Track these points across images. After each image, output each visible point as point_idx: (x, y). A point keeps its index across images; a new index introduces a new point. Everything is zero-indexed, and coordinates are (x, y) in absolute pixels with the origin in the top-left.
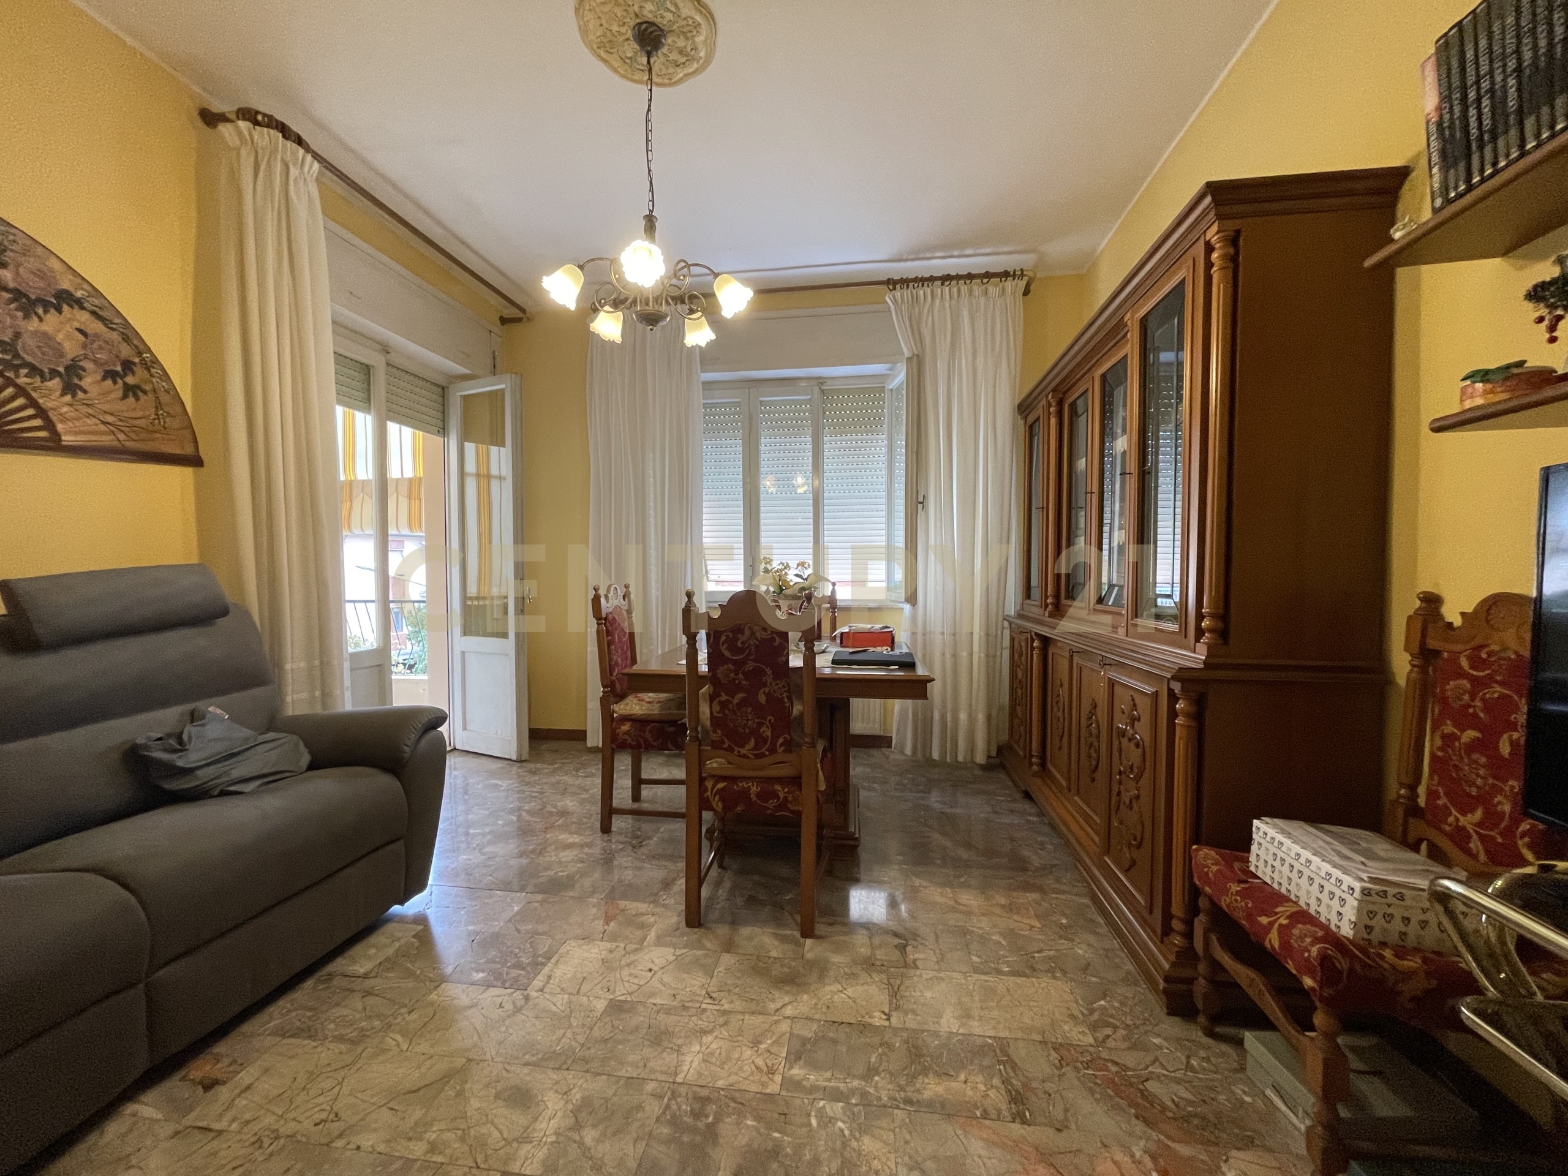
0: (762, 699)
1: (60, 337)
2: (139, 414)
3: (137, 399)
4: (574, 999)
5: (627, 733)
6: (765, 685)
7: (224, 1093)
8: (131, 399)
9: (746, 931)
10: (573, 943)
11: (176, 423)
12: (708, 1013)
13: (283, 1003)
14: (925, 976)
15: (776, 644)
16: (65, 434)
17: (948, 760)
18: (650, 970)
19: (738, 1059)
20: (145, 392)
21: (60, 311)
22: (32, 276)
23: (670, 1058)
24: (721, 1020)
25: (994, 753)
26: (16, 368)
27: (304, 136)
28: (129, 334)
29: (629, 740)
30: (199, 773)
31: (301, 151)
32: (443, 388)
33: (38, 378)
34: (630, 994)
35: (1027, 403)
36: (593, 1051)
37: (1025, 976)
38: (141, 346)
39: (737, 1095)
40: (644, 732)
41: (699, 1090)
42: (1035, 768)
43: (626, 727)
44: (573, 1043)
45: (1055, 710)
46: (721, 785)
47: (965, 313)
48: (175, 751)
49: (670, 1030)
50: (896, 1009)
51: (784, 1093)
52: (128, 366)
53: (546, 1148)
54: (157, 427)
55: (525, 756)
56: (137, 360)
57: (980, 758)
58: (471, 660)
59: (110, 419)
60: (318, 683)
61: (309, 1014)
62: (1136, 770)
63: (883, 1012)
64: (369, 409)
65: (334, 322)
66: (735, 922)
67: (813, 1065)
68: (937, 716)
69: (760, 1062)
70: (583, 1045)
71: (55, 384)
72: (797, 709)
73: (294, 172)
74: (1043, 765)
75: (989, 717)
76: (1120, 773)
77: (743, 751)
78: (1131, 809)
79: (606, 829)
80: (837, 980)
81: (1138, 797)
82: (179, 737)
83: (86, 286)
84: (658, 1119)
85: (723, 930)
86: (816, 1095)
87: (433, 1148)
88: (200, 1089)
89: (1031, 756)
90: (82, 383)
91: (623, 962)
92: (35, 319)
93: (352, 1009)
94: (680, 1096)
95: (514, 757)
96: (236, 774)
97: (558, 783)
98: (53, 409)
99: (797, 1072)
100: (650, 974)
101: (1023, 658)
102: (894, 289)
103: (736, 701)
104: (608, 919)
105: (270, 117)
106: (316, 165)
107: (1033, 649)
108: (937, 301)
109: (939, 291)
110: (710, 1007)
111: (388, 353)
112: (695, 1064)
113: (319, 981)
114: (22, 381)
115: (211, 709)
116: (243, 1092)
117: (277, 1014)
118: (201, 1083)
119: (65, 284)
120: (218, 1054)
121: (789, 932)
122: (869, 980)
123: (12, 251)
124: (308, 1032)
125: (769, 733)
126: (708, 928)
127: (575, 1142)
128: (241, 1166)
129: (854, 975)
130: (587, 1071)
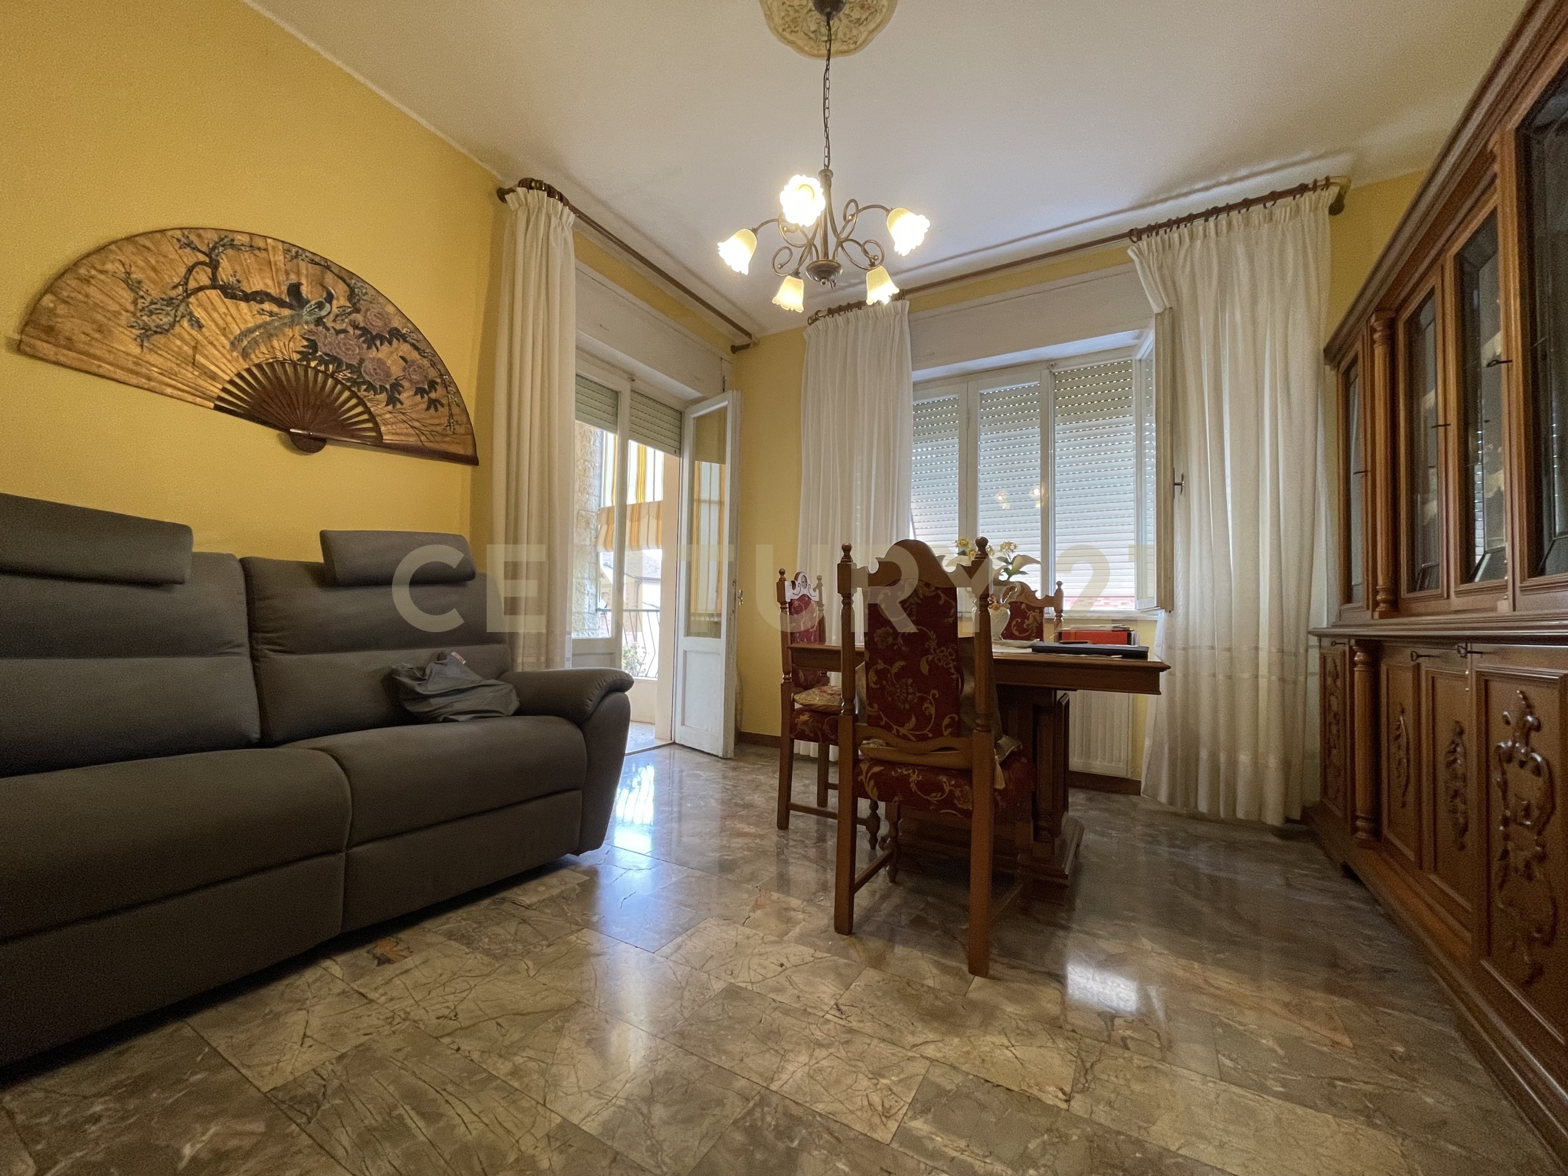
0: (924, 668)
1: (389, 362)
2: (437, 421)
3: (436, 410)
4: (695, 973)
5: (805, 723)
6: (927, 652)
7: (389, 970)
8: (432, 410)
9: (900, 950)
10: (713, 921)
11: (461, 430)
12: (831, 1026)
13: (462, 913)
14: (1136, 1062)
15: (941, 602)
16: (386, 434)
17: (1222, 815)
18: (782, 965)
19: (850, 1087)
20: (442, 405)
21: (390, 343)
22: (375, 319)
23: (769, 1061)
24: (845, 1037)
25: (1296, 814)
26: (359, 385)
27: (565, 194)
28: (435, 361)
29: (807, 731)
30: (432, 701)
31: (560, 205)
32: (681, 413)
33: (372, 392)
34: (752, 983)
35: (1338, 342)
36: (694, 1028)
37: (1314, 1107)
38: (443, 371)
39: (836, 1127)
40: (822, 724)
41: (792, 1106)
42: (1362, 835)
43: (805, 717)
44: (678, 1015)
45: (1393, 750)
46: (877, 769)
47: (1240, 251)
48: (419, 679)
49: (782, 1031)
50: (1082, 1091)
51: (895, 1145)
52: (433, 385)
53: (613, 1109)
54: (449, 432)
55: (731, 755)
56: (439, 380)
57: (1273, 817)
58: (691, 657)
59: (417, 424)
60: (543, 650)
61: (475, 925)
62: (1536, 813)
63: (1061, 1090)
64: (616, 429)
65: (577, 348)
66: (891, 937)
67: (944, 1125)
68: (1204, 754)
69: (876, 1099)
70: (686, 1020)
71: (383, 396)
72: (968, 687)
73: (554, 221)
74: (1376, 832)
75: (1286, 765)
76: (1506, 822)
77: (903, 731)
78: (1530, 877)
79: (783, 824)
80: (1003, 1032)
81: (1542, 858)
82: (423, 670)
83: (409, 325)
84: (735, 1122)
85: (875, 944)
86: (939, 1164)
87: (515, 1072)
88: (376, 962)
89: (1355, 818)
90: (401, 397)
91: (756, 951)
92: (374, 348)
93: (506, 930)
94: (769, 1105)
95: (720, 755)
96: (459, 707)
97: (753, 781)
98: (379, 415)
99: (920, 1126)
100: (780, 969)
101: (1339, 683)
102: (1140, 239)
103: (895, 669)
104: (757, 906)
105: (541, 182)
106: (572, 216)
107: (1353, 664)
108: (1198, 243)
109: (1201, 228)
110: (836, 1020)
111: (633, 380)
112: (799, 1074)
113: (494, 903)
114: (362, 394)
115: (453, 654)
116: (401, 974)
117: (455, 920)
118: (379, 959)
119: (396, 323)
120: (400, 939)
121: (955, 964)
122: (1049, 1044)
123: (364, 300)
124: (467, 940)
125: (933, 711)
126: (860, 940)
127: (642, 1114)
128: (371, 1034)
129: (1032, 1035)
130: (681, 1047)
